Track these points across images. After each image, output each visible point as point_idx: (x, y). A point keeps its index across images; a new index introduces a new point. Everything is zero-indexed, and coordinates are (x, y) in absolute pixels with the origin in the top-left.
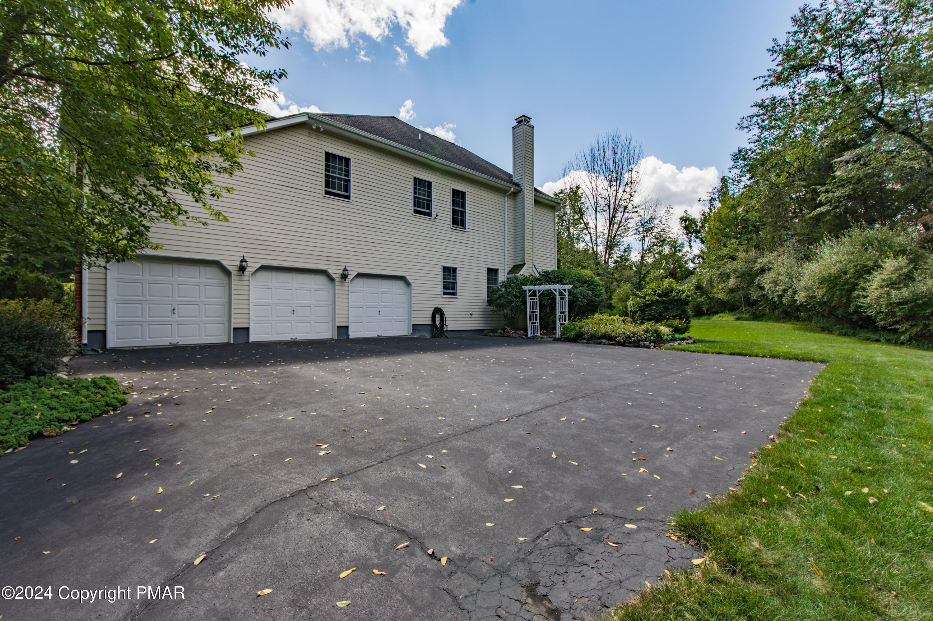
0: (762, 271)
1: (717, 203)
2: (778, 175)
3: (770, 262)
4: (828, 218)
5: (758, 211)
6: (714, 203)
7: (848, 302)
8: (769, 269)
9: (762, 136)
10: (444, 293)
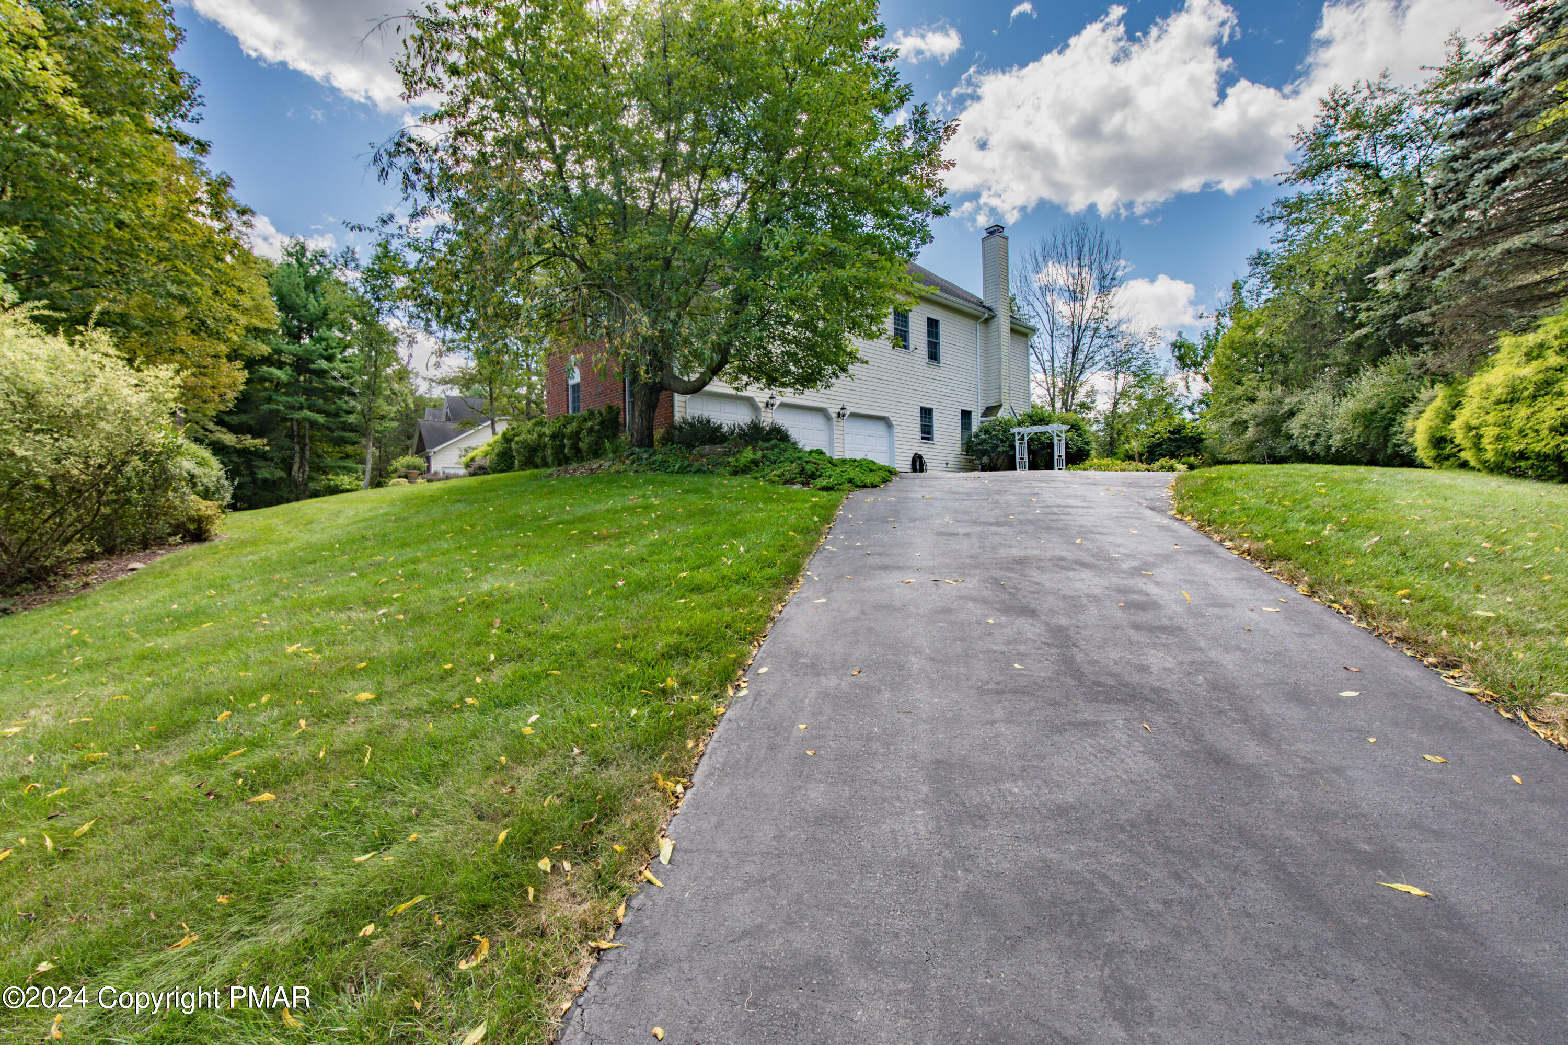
0: (1291, 414)
1: (1227, 320)
2: (1312, 286)
3: (1300, 402)
4: (1370, 342)
5: (1285, 333)
6: (1222, 320)
7: (1387, 440)
8: (1299, 410)
9: (1290, 233)
10: (923, 438)
